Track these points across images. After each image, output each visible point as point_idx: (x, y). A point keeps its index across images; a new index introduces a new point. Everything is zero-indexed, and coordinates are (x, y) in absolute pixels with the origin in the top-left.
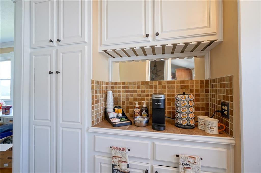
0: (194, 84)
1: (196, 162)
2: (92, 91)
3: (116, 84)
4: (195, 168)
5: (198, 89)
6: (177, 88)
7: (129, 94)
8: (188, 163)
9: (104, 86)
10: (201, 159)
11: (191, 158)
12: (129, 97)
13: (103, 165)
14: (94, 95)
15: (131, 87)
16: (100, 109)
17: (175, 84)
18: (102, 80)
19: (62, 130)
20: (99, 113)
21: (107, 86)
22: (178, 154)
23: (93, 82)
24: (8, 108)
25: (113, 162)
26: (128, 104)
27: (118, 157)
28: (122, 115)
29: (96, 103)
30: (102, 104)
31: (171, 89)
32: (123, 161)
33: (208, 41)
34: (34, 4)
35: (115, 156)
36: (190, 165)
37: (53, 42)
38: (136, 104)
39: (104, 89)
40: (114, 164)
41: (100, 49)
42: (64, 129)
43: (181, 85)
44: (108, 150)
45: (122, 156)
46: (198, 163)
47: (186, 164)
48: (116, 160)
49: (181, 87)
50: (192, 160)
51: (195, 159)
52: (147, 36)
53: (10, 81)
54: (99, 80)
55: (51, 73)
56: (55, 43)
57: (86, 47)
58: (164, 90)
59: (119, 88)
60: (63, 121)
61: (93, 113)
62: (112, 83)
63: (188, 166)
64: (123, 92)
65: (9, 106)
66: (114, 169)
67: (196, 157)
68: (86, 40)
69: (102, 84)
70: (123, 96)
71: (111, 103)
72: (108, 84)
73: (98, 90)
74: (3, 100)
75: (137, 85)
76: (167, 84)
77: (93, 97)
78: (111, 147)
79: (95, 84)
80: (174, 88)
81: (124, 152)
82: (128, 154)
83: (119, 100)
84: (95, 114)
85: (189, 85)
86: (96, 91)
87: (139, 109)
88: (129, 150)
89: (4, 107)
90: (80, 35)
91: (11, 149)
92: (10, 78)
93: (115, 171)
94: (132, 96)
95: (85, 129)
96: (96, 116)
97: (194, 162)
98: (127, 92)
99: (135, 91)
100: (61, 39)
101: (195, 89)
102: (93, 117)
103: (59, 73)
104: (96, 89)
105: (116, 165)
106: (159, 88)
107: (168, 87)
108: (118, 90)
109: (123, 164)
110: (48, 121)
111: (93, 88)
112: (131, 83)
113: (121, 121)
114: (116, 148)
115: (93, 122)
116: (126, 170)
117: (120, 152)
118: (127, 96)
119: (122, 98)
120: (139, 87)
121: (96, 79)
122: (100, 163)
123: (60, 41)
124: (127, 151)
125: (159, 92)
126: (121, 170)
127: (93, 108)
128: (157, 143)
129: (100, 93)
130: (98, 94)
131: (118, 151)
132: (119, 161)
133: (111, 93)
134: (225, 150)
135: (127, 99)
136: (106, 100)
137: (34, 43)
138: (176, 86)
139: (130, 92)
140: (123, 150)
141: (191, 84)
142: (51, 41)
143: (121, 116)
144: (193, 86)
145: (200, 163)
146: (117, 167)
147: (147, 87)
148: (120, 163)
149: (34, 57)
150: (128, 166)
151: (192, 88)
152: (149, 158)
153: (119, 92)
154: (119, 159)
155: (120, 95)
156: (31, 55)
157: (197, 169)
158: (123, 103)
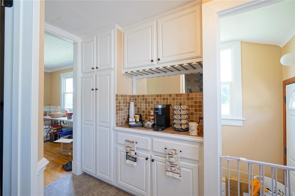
0: (197, 96)
1: (177, 153)
2: (116, 102)
3: (138, 96)
4: (176, 158)
5: (201, 101)
6: (183, 100)
7: (148, 104)
8: (171, 154)
9: (128, 98)
10: (181, 151)
11: (173, 150)
12: (147, 107)
13: (122, 153)
14: (118, 105)
15: (149, 99)
16: (124, 115)
17: (182, 96)
18: (125, 94)
19: (99, 128)
20: (123, 118)
21: (131, 98)
22: (166, 147)
23: (117, 95)
24: (71, 114)
25: (127, 150)
26: (147, 113)
27: (130, 147)
28: (140, 120)
29: (120, 111)
30: (126, 112)
31: (179, 101)
32: (132, 150)
33: (196, 62)
34: (84, 44)
35: (128, 147)
36: (173, 155)
37: (94, 69)
38: (151, 112)
39: (128, 101)
40: (127, 151)
41: (123, 72)
42: (100, 127)
43: (187, 98)
44: (124, 142)
45: (132, 147)
46: (178, 154)
47: (170, 155)
48: (128, 149)
49: (187, 99)
50: (174, 152)
51: (176, 151)
52: (152, 61)
53: (72, 94)
54: (123, 94)
55: (92, 90)
56: (95, 69)
57: (112, 72)
58: (174, 102)
59: (140, 100)
60: (99, 122)
61: (117, 117)
62: (136, 96)
63: (172, 156)
64: (143, 103)
65: (71, 113)
66: (127, 155)
67: (177, 150)
68: (113, 67)
69: (126, 97)
70: (143, 106)
71: (132, 111)
72: (133, 96)
73: (122, 101)
74: (68, 109)
75: (153, 98)
76: (176, 97)
77: (117, 106)
78: (126, 141)
79: (119, 97)
80: (182, 100)
81: (133, 144)
82: (136, 146)
83: (141, 109)
84: (119, 118)
85: (193, 97)
86: (120, 103)
87: (153, 117)
88: (136, 143)
89: (68, 113)
90: (109, 63)
91: (72, 143)
92: (72, 91)
93: (128, 156)
94: (150, 106)
95: (112, 128)
96: (120, 120)
97: (175, 153)
98: (146, 103)
99: (152, 102)
100: (99, 67)
101: (198, 100)
102: (117, 120)
103: (97, 89)
104: (119, 100)
105: (128, 153)
106: (170, 100)
107: (177, 99)
108: (140, 101)
109: (133, 152)
110: (91, 122)
111: (117, 99)
112: (149, 96)
113: (136, 124)
114: (129, 141)
115: (117, 124)
116: (134, 156)
117: (131, 144)
118: (146, 106)
119: (143, 108)
120: (155, 99)
121: (120, 93)
122: (120, 152)
123: (98, 68)
124: (135, 143)
125: (170, 103)
126: (131, 156)
127: (117, 114)
128: (155, 139)
129: (124, 103)
130: (122, 104)
131: (129, 143)
132: (130, 150)
133: (132, 104)
134: (198, 146)
135: (146, 109)
136: (129, 109)
137: (84, 70)
138: (183, 98)
139: (148, 103)
140: (132, 143)
141: (195, 96)
142: (93, 68)
143: (138, 121)
144: (197, 98)
145: (180, 155)
146: (129, 154)
147: (160, 99)
148: (131, 151)
149: (84, 79)
150: (136, 154)
151: (196, 100)
152: (149, 149)
153: (141, 103)
154: (130, 148)
155: (141, 106)
156: (82, 77)
157: (177, 158)
158: (143, 112)
